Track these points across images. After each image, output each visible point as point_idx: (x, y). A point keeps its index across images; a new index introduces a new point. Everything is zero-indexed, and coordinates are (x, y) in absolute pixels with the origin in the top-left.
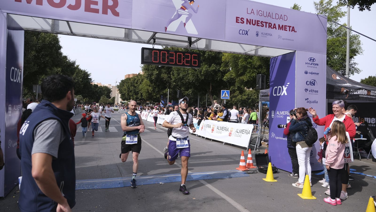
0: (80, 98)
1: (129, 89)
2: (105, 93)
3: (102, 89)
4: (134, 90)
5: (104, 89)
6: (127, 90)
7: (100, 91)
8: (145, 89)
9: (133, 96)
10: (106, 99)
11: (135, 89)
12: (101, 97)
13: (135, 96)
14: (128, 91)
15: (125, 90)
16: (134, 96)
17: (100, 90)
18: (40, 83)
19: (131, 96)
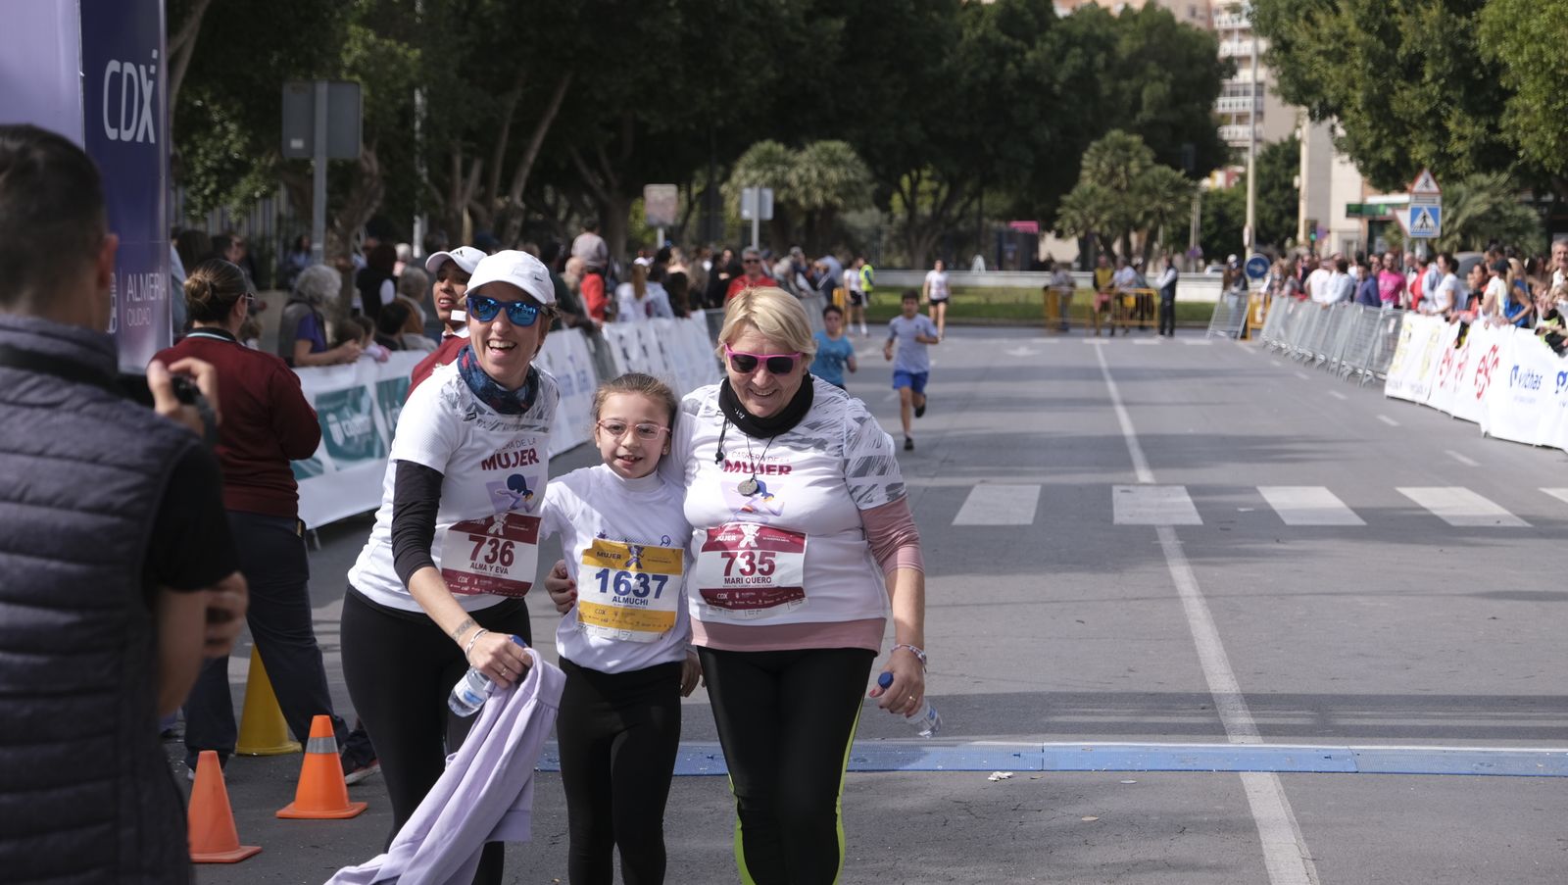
0: (833, 175)
1: (1391, 36)
2: (1138, 93)
3: (1107, 44)
4: (1458, 52)
5: (1125, 46)
6: (1370, 54)
7: (1084, 80)
8: (1533, 37)
9: (1443, 134)
10: (1147, 179)
11: (1465, 34)
12: (1087, 160)
13: (1468, 131)
14: (1381, 64)
15: (1339, 57)
16: (1451, 125)
17: (1075, 59)
18: (357, 44)
19: (1414, 135)
